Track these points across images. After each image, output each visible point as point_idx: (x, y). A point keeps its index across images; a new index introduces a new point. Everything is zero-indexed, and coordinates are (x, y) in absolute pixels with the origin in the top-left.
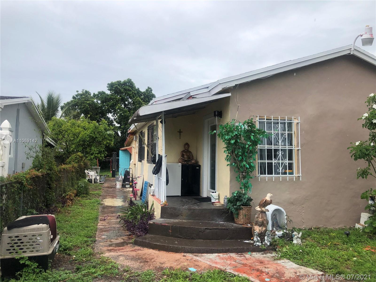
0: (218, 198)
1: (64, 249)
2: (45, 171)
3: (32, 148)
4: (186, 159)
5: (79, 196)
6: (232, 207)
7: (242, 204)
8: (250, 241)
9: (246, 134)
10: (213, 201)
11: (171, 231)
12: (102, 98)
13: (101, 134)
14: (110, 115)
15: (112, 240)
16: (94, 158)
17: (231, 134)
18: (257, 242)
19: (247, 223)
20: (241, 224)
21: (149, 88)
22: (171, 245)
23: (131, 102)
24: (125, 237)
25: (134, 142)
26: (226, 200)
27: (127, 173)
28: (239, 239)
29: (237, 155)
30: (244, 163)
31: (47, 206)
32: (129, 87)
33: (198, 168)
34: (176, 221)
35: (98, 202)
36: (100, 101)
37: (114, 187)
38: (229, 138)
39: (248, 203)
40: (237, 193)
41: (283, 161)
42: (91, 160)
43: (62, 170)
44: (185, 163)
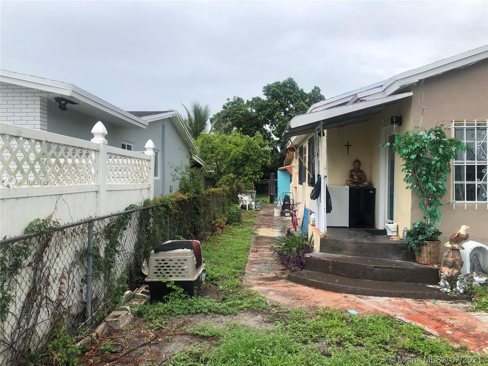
0: (396, 230)
1: (211, 279)
2: (192, 195)
3: (178, 169)
4: (356, 181)
5: (231, 224)
6: (413, 242)
7: (425, 238)
8: (436, 286)
9: (432, 146)
10: (389, 234)
11: (332, 267)
12: (258, 105)
13: (256, 151)
14: (267, 127)
15: (263, 274)
16: (248, 180)
17: (410, 147)
18: (444, 287)
19: (433, 263)
20: (424, 264)
21: (316, 88)
22: (330, 284)
23: (293, 108)
24: (278, 271)
25: (294, 159)
26: (405, 234)
27: (287, 198)
28: (421, 283)
29: (420, 175)
30: (430, 185)
31: (195, 233)
32: (290, 88)
33: (372, 192)
34: (339, 256)
35: (251, 232)
36: (255, 110)
37: (271, 215)
38: (409, 152)
39: (434, 238)
40: (419, 224)
42: (245, 182)
43: (211, 194)
44: (355, 185)
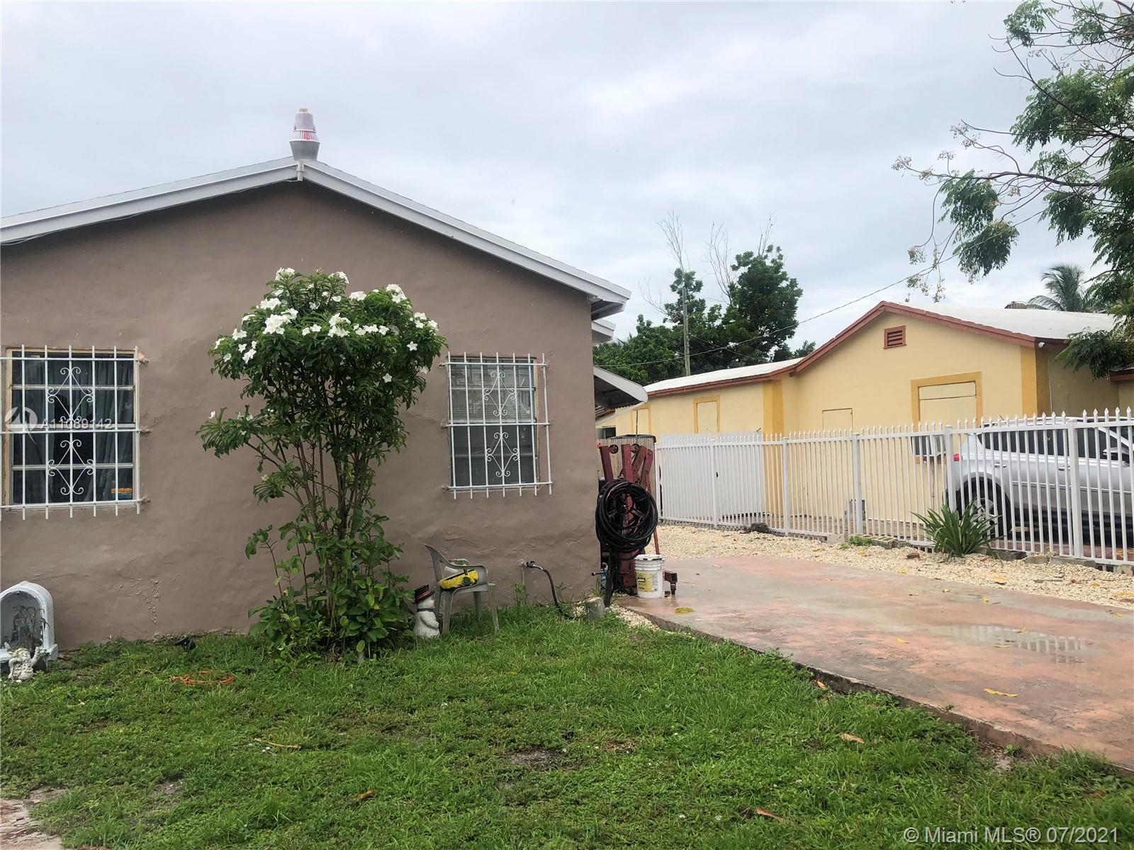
41: (79, 466)
